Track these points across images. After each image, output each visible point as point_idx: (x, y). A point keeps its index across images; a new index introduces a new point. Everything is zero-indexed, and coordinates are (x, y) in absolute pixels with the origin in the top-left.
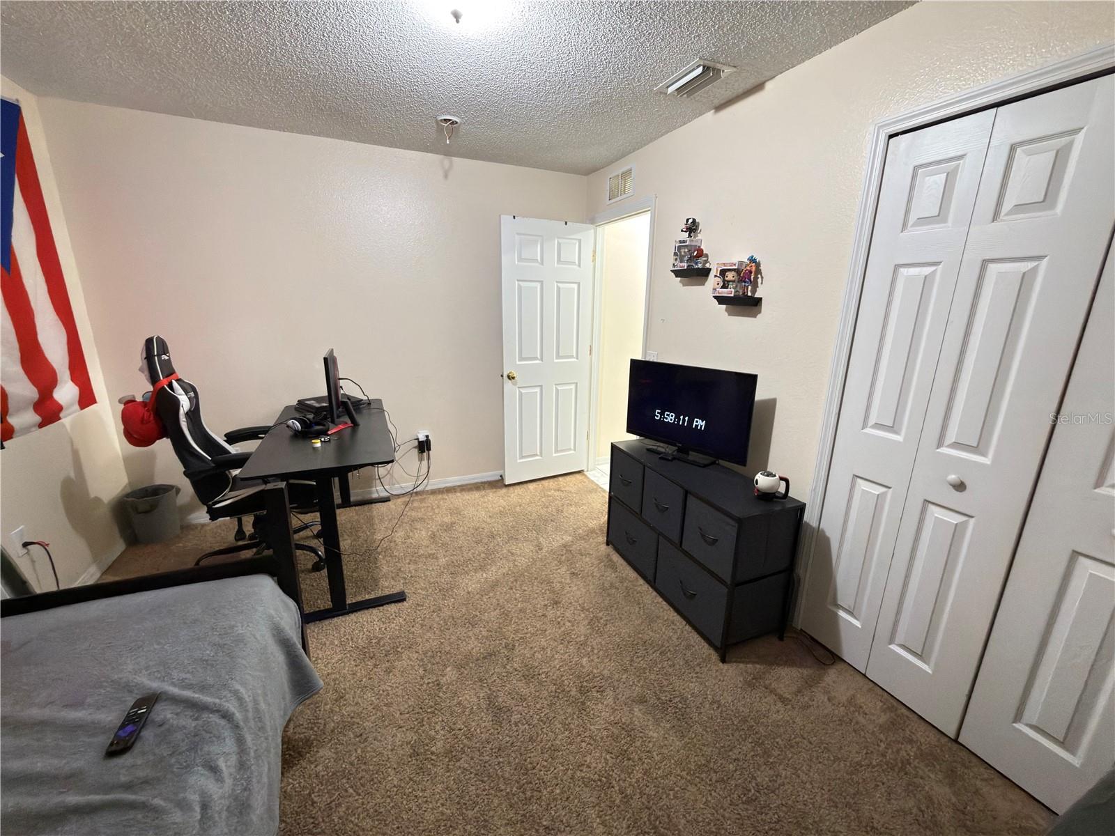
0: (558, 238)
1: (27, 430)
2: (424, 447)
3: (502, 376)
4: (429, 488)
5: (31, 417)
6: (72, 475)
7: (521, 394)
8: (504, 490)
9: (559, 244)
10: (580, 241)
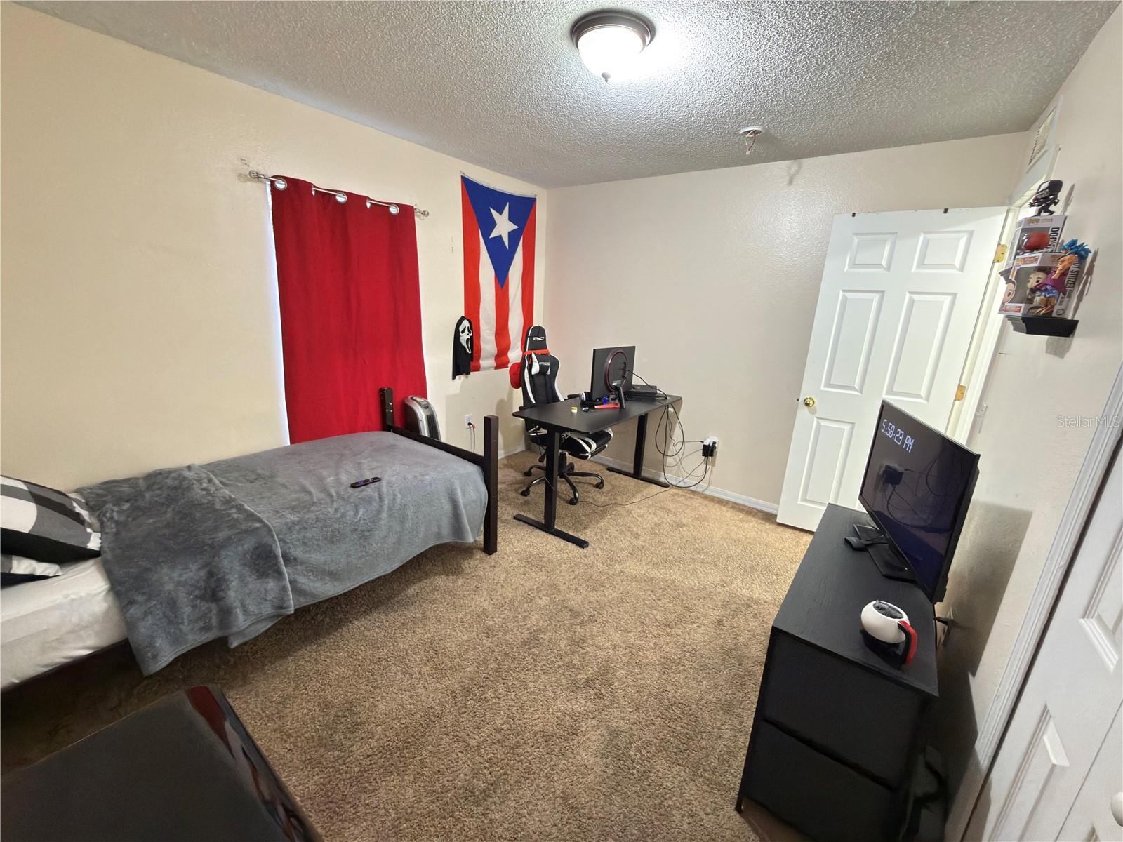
0: (925, 232)
1: (488, 368)
2: (709, 451)
3: (798, 400)
4: (707, 492)
5: (492, 362)
6: (506, 398)
7: (819, 426)
8: (772, 527)
9: (926, 243)
10: (971, 233)
